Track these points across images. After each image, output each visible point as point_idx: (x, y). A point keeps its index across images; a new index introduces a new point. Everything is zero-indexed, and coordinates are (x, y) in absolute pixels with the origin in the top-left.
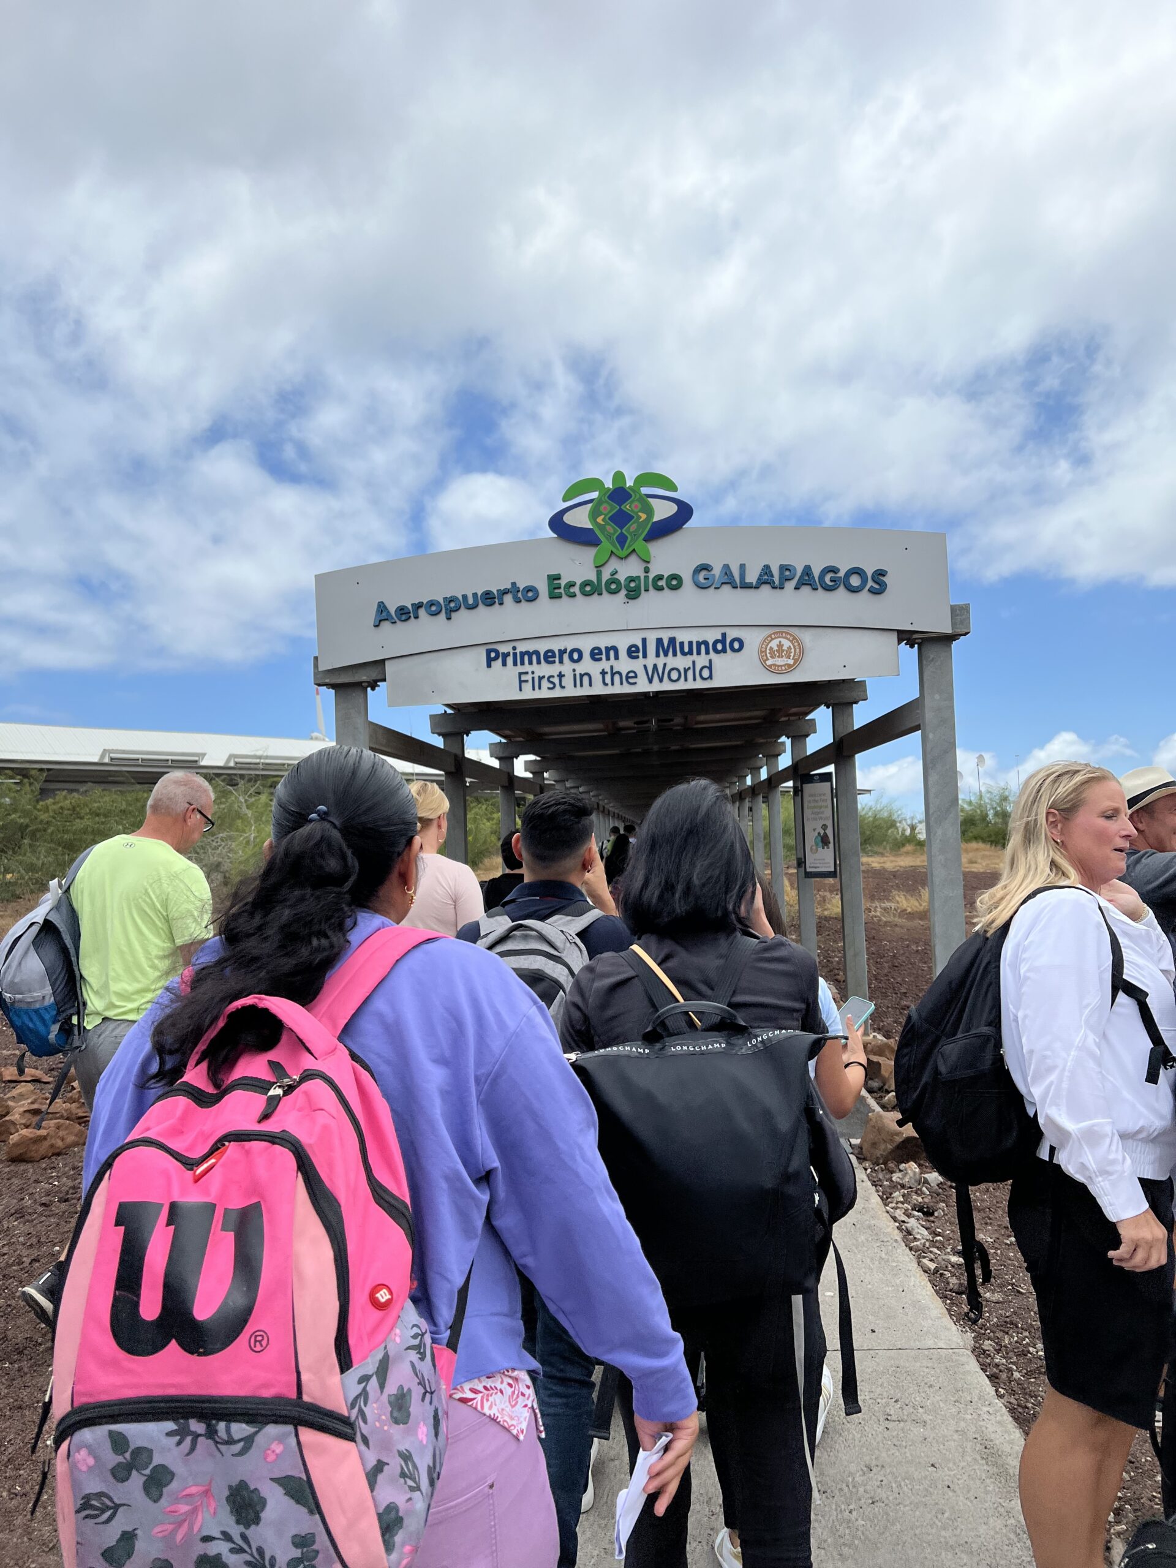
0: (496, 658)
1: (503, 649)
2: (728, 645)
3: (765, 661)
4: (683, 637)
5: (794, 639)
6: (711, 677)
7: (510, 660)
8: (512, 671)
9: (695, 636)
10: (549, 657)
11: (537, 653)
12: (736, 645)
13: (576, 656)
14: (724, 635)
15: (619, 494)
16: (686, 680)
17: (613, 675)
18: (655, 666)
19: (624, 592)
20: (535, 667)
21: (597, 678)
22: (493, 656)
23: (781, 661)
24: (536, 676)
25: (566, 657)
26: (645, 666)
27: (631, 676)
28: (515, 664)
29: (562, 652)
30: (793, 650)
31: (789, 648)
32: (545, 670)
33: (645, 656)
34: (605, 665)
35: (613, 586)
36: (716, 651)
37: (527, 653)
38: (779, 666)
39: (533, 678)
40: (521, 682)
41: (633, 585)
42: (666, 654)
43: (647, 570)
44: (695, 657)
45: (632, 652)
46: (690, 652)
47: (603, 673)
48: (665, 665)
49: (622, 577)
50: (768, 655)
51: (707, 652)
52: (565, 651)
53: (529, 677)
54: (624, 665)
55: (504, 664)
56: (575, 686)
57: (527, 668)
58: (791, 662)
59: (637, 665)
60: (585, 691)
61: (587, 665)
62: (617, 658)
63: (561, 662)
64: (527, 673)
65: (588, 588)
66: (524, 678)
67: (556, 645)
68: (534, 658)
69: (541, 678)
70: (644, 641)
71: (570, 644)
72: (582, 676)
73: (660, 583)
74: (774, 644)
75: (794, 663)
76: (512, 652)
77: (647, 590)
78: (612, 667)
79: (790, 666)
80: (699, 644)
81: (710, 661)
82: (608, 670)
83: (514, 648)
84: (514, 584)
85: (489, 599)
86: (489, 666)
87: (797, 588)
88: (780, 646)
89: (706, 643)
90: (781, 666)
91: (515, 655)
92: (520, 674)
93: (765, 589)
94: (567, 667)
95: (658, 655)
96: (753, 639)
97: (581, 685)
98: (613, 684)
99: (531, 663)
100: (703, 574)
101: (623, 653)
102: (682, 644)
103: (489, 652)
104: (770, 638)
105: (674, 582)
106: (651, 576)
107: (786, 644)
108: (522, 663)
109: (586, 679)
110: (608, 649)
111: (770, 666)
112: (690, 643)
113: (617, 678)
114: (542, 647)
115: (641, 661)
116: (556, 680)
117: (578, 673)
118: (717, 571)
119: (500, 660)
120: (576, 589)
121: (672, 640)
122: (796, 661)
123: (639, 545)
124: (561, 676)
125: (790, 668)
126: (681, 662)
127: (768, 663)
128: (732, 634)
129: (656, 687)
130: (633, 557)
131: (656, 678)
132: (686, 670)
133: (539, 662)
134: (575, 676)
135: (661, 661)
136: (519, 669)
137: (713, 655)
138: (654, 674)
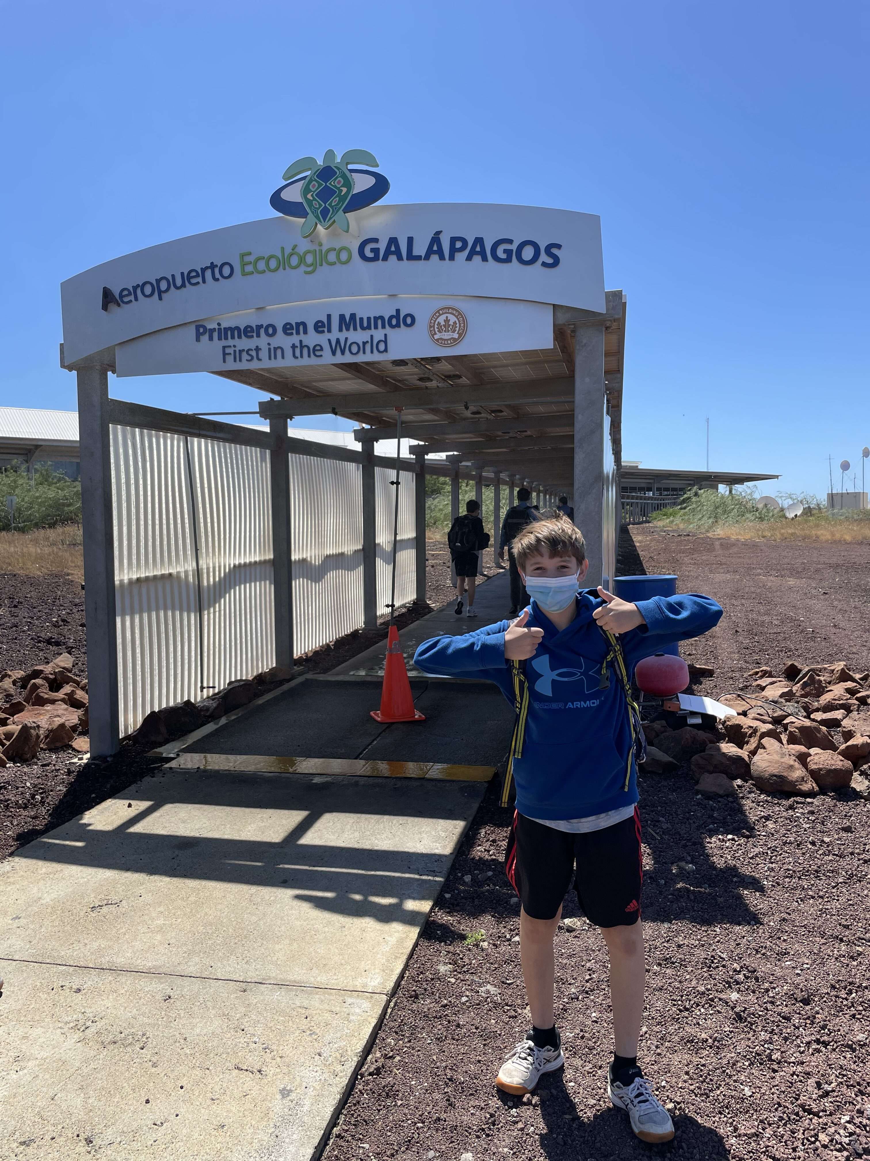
0: (204, 334)
1: (209, 325)
2: (402, 320)
3: (433, 336)
4: (362, 313)
6: (386, 350)
7: (215, 335)
8: (218, 344)
9: (372, 311)
10: (248, 332)
11: (238, 328)
12: (409, 320)
13: (270, 330)
14: (398, 310)
15: (328, 172)
16: (364, 353)
17: (302, 348)
18: (338, 341)
20: (236, 342)
21: (288, 352)
22: (201, 332)
23: (446, 336)
24: (237, 349)
25: (262, 331)
26: (329, 340)
27: (316, 350)
28: (220, 339)
29: (259, 327)
30: (458, 325)
31: (455, 323)
32: (244, 343)
33: (329, 331)
34: (295, 339)
35: (294, 260)
36: (392, 326)
37: (229, 329)
38: (445, 340)
39: (235, 351)
40: (225, 354)
41: (310, 258)
42: (348, 329)
44: (373, 331)
45: (319, 327)
46: (369, 327)
47: (294, 347)
48: (346, 339)
50: (436, 330)
51: (383, 327)
52: (262, 326)
53: (232, 350)
54: (312, 339)
55: (211, 339)
56: (270, 358)
57: (230, 342)
58: (456, 336)
59: (322, 339)
60: (279, 364)
61: (281, 340)
62: (305, 332)
63: (258, 336)
64: (230, 346)
66: (228, 351)
67: (253, 321)
68: (236, 333)
69: (241, 352)
71: (265, 319)
72: (276, 349)
73: (333, 257)
74: (441, 320)
75: (459, 337)
76: (216, 328)
77: (321, 264)
78: (301, 341)
79: (455, 340)
80: (376, 319)
81: (386, 335)
82: (298, 343)
83: (219, 324)
84: (212, 261)
85: (194, 277)
86: (198, 340)
87: (467, 258)
88: (447, 321)
89: (382, 318)
90: (447, 340)
91: (219, 330)
92: (224, 348)
93: (434, 260)
94: (263, 341)
95: (341, 330)
96: (423, 315)
97: (275, 358)
98: (302, 356)
100: (370, 246)
101: (311, 328)
102: (361, 319)
103: (198, 328)
106: (325, 250)
107: (452, 319)
108: (226, 338)
109: (279, 352)
110: (298, 324)
111: (437, 340)
112: (369, 319)
113: (305, 351)
114: (243, 323)
115: (327, 335)
116: (254, 353)
117: (272, 347)
118: (383, 242)
119: (207, 335)
121: (353, 316)
122: (460, 335)
123: (340, 216)
124: (258, 349)
125: (455, 342)
126: (359, 336)
127: (436, 337)
128: (404, 309)
129: (340, 359)
131: (338, 351)
132: (364, 343)
133: (240, 337)
134: (270, 349)
135: (342, 336)
136: (224, 343)
137: (388, 330)
138: (337, 347)
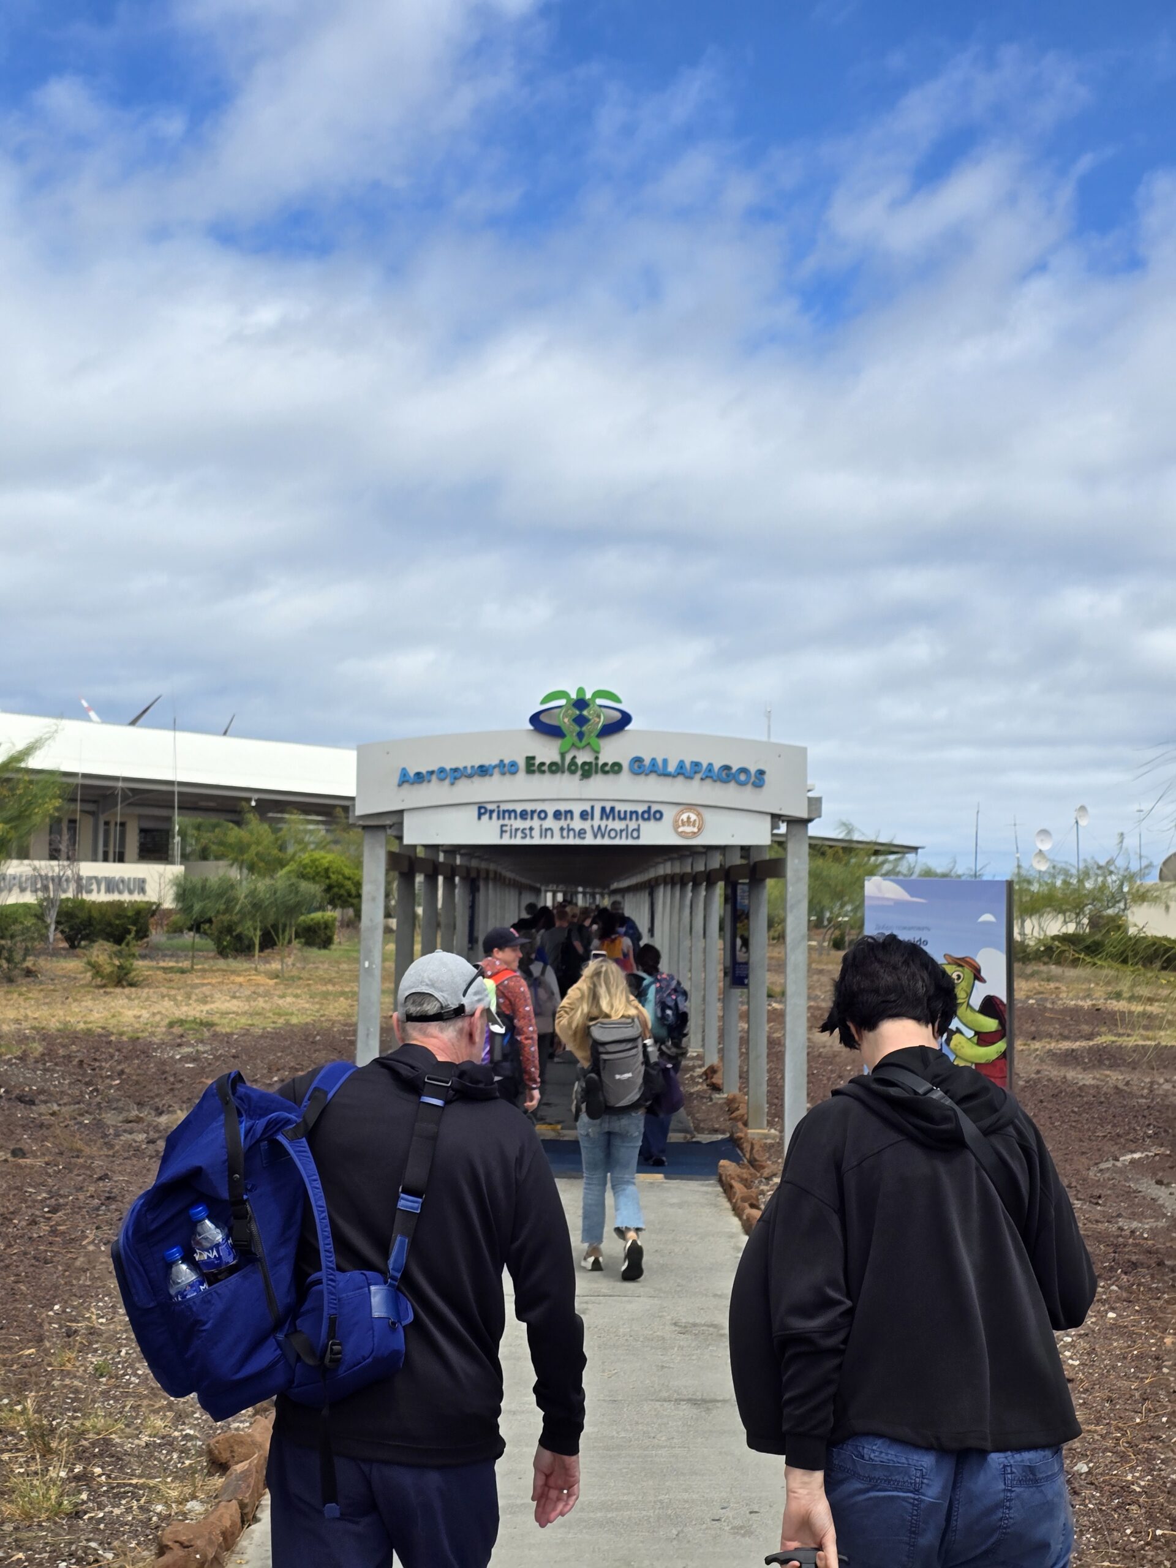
0: (485, 813)
1: (490, 807)
2: (652, 815)
3: (677, 829)
4: (620, 807)
5: (699, 814)
6: (638, 837)
7: (495, 815)
8: (496, 824)
9: (629, 807)
10: (524, 815)
11: (514, 811)
12: (658, 816)
13: (542, 815)
14: (649, 808)
15: (581, 703)
16: (621, 837)
17: (569, 830)
18: (599, 827)
19: (579, 772)
20: (512, 821)
21: (557, 833)
22: (482, 810)
23: (688, 829)
24: (514, 828)
25: (535, 816)
26: (592, 826)
27: (582, 833)
28: (498, 818)
29: (533, 812)
30: (697, 822)
31: (695, 821)
32: (519, 824)
33: (592, 818)
34: (563, 823)
35: (573, 768)
36: (644, 819)
37: (508, 811)
38: (687, 833)
39: (511, 830)
40: (502, 832)
41: (587, 767)
42: (608, 818)
43: (597, 758)
44: (628, 821)
45: (584, 815)
46: (625, 818)
47: (562, 829)
48: (606, 826)
49: (579, 761)
50: (680, 825)
51: (637, 819)
52: (535, 811)
53: (508, 828)
54: (577, 824)
55: (490, 818)
56: (541, 836)
57: (506, 822)
58: (696, 830)
59: (586, 825)
60: (548, 841)
61: (550, 822)
62: (572, 818)
63: (532, 818)
64: (507, 825)
65: (554, 768)
66: (504, 828)
67: (529, 807)
68: (513, 815)
69: (517, 830)
70: (592, 808)
71: (539, 807)
72: (546, 830)
73: (607, 768)
74: (684, 817)
76: (496, 810)
77: (596, 772)
78: (568, 825)
79: (695, 833)
80: (631, 813)
81: (639, 826)
82: (565, 826)
83: (498, 807)
84: (502, 761)
85: (483, 771)
86: (479, 818)
87: (702, 779)
88: (689, 818)
89: (636, 812)
90: (689, 833)
91: (499, 812)
92: (502, 826)
93: (680, 779)
94: (536, 823)
95: (602, 818)
96: (669, 813)
97: (546, 837)
98: (568, 837)
99: (510, 818)
100: (637, 764)
101: (577, 815)
102: (619, 812)
103: (480, 808)
104: (682, 812)
105: (616, 768)
106: (601, 763)
107: (693, 817)
108: (504, 818)
109: (549, 833)
110: (567, 812)
111: (681, 832)
112: (625, 812)
113: (571, 833)
114: (519, 808)
115: (589, 822)
116: (528, 832)
117: (543, 828)
118: (647, 762)
119: (487, 816)
120: (545, 768)
121: (612, 809)
122: (699, 830)
123: (594, 741)
124: (531, 829)
125: (694, 835)
126: (618, 825)
127: (680, 830)
128: (654, 808)
129: (599, 841)
130: (588, 747)
131: (599, 835)
132: (621, 831)
133: (516, 818)
134: (541, 830)
135: (603, 823)
136: (501, 822)
137: (640, 821)
138: (598, 832)
